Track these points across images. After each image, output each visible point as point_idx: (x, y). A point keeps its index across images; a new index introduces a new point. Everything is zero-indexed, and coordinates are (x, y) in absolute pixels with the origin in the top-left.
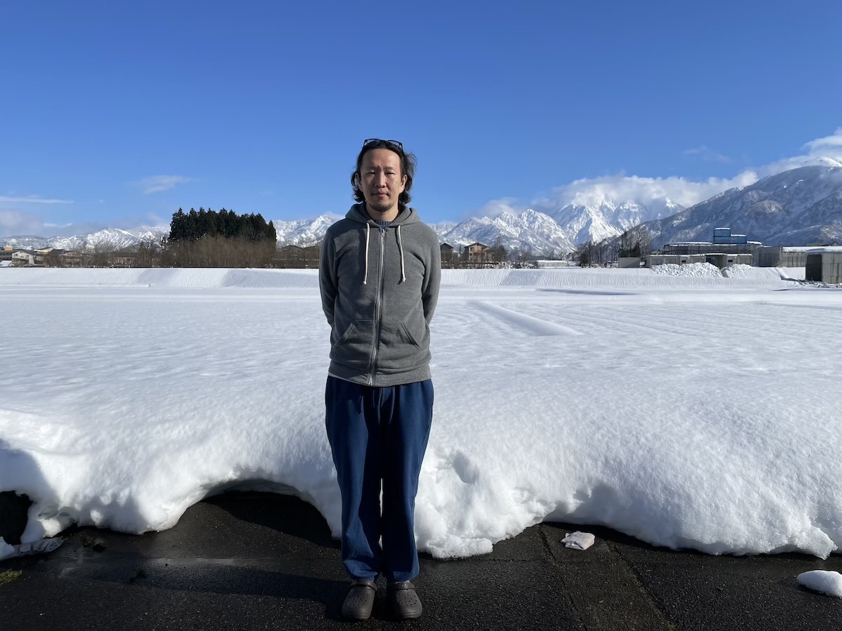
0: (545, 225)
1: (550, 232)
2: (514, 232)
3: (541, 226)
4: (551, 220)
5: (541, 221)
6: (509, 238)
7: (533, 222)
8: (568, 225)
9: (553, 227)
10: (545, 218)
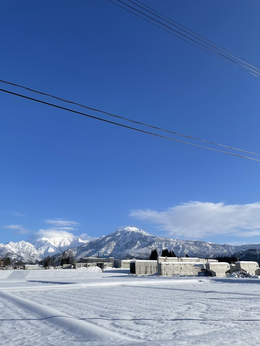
0: (29, 248)
1: (32, 251)
2: (15, 251)
3: (27, 248)
4: (32, 246)
5: (27, 246)
6: (12, 254)
7: (24, 246)
8: (40, 248)
9: (33, 249)
10: (30, 245)
